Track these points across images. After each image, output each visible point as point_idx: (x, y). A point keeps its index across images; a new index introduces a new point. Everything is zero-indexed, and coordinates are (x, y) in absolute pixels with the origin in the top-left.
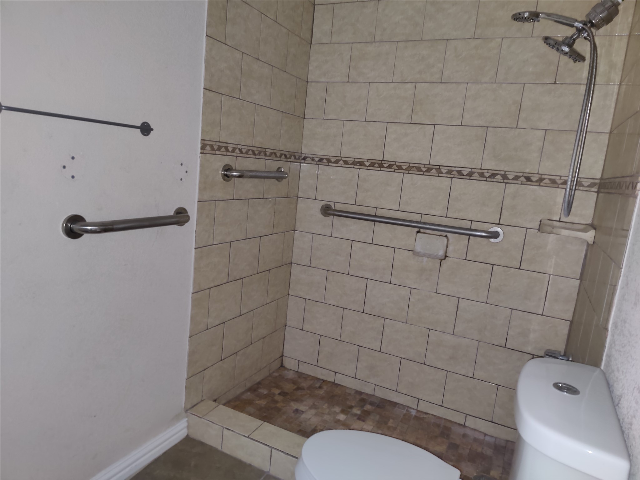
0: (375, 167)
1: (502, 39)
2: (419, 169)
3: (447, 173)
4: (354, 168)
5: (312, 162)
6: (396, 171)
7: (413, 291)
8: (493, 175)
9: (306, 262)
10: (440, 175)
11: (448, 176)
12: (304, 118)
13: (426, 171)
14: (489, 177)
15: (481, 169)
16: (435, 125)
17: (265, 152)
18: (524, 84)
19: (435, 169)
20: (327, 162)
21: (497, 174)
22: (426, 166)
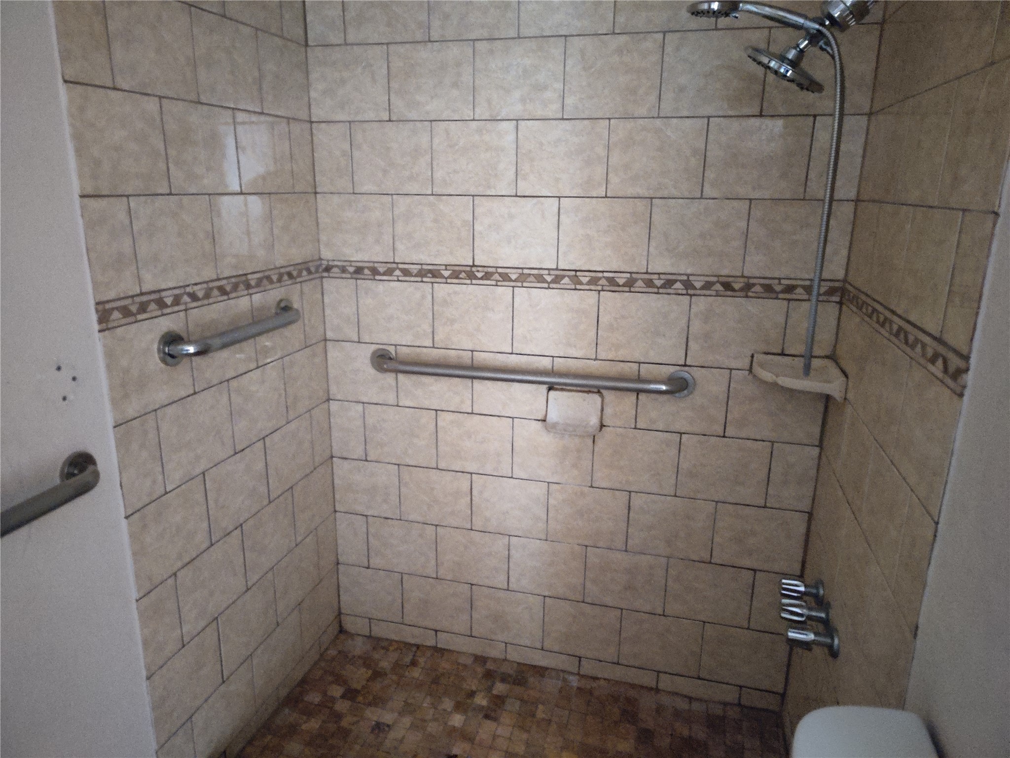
0: (461, 278)
1: (664, 35)
2: (540, 279)
3: (589, 283)
4: (422, 281)
5: (344, 275)
6: (499, 283)
7: (553, 487)
8: (669, 283)
9: (359, 452)
10: (578, 287)
11: (593, 287)
12: (316, 193)
13: (553, 281)
14: (661, 287)
15: (647, 273)
16: (559, 197)
17: (247, 280)
18: (709, 117)
19: (568, 276)
20: (370, 273)
21: (676, 281)
22: (552, 272)
